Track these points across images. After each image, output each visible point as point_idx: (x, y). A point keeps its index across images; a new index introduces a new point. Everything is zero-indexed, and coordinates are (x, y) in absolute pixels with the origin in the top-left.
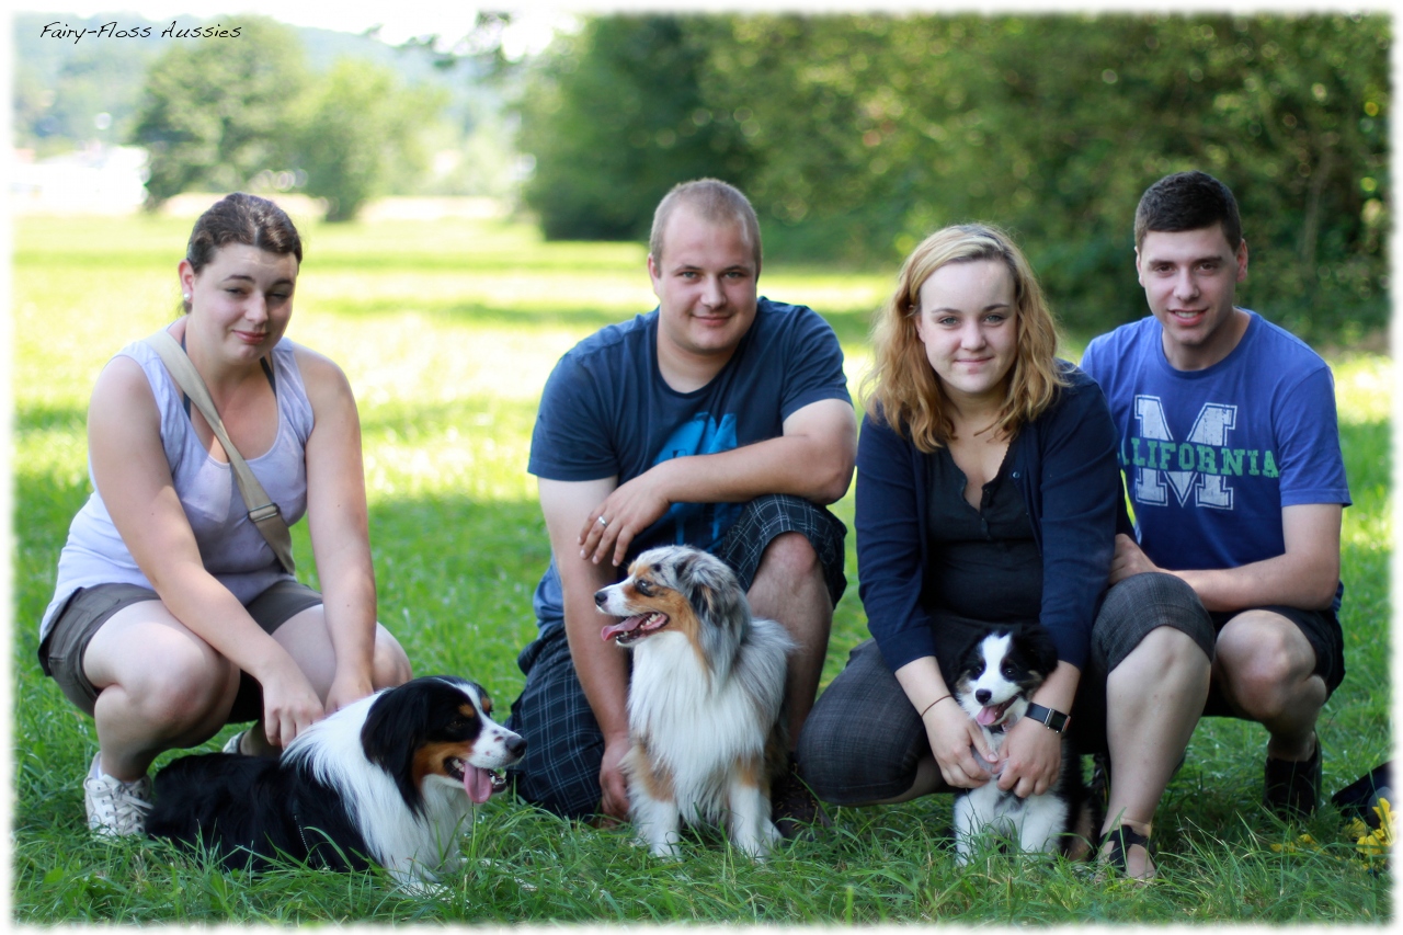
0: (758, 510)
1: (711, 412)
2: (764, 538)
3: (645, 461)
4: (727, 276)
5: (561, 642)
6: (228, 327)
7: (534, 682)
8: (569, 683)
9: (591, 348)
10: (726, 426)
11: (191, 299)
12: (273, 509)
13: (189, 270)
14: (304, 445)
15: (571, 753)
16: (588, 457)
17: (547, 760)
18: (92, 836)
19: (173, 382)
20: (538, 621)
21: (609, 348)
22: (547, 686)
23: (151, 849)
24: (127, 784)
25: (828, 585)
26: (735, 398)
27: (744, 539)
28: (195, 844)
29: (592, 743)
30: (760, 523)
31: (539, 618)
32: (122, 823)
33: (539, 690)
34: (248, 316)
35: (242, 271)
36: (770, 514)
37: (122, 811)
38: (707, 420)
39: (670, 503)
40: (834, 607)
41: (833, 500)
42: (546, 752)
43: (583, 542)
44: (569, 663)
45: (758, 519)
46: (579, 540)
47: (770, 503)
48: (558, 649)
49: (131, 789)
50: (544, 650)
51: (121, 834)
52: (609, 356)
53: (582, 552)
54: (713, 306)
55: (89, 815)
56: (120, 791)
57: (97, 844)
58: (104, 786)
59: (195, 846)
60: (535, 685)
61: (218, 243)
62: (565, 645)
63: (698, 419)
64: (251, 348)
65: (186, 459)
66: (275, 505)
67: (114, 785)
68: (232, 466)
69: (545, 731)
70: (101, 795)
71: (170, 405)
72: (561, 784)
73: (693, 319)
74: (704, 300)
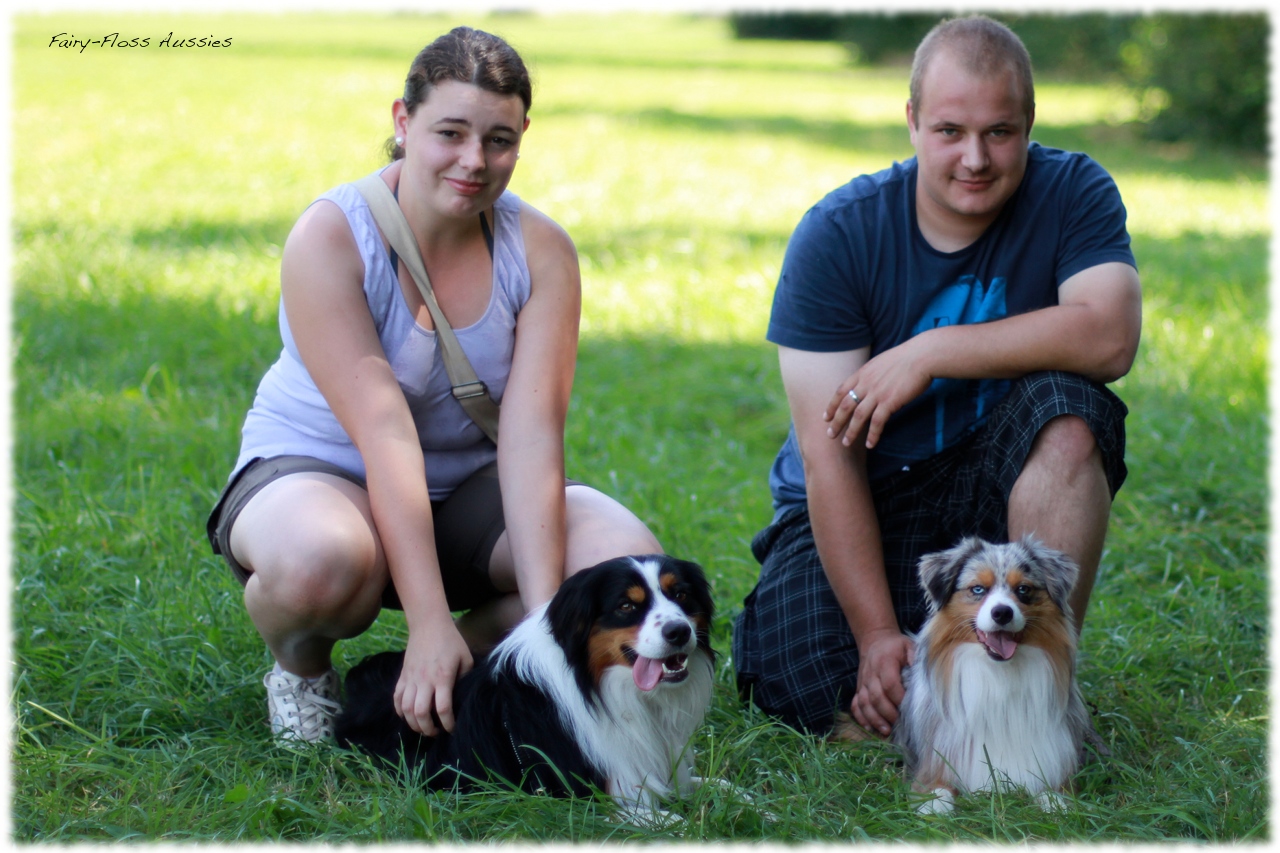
0: (1031, 388)
1: (977, 275)
2: (1037, 420)
3: (902, 332)
4: (993, 134)
5: (802, 528)
6: (439, 172)
7: (771, 573)
8: (811, 577)
9: (842, 200)
10: (995, 291)
11: (404, 143)
12: (479, 387)
13: (403, 111)
14: (516, 315)
15: (811, 657)
16: (838, 325)
17: (784, 663)
18: (275, 742)
19: (380, 233)
20: (775, 502)
21: (863, 201)
22: (785, 578)
23: (342, 760)
24: (310, 681)
25: (1107, 474)
26: (1005, 260)
27: (1013, 421)
28: (397, 763)
29: (835, 647)
30: (1033, 403)
31: (777, 499)
32: (308, 725)
33: (777, 583)
34: (462, 162)
35: (456, 114)
36: (1044, 393)
37: (307, 711)
38: (972, 284)
39: (932, 378)
40: (1113, 497)
41: (1114, 378)
42: (784, 654)
43: (831, 418)
44: (811, 553)
45: (1030, 398)
46: (825, 415)
47: (1044, 381)
48: (798, 536)
49: (315, 686)
50: (782, 537)
51: (306, 739)
52: (863, 210)
53: (830, 430)
54: (974, 169)
55: (272, 715)
56: (302, 688)
57: (282, 752)
58: (285, 682)
59: (397, 765)
60: (773, 576)
61: (433, 80)
62: (809, 531)
63: (964, 282)
64: (465, 199)
65: (390, 320)
66: (482, 383)
67: (295, 681)
68: (437, 334)
69: (783, 630)
70: (282, 693)
71: (374, 258)
72: (799, 692)
73: (954, 183)
74: (965, 162)
